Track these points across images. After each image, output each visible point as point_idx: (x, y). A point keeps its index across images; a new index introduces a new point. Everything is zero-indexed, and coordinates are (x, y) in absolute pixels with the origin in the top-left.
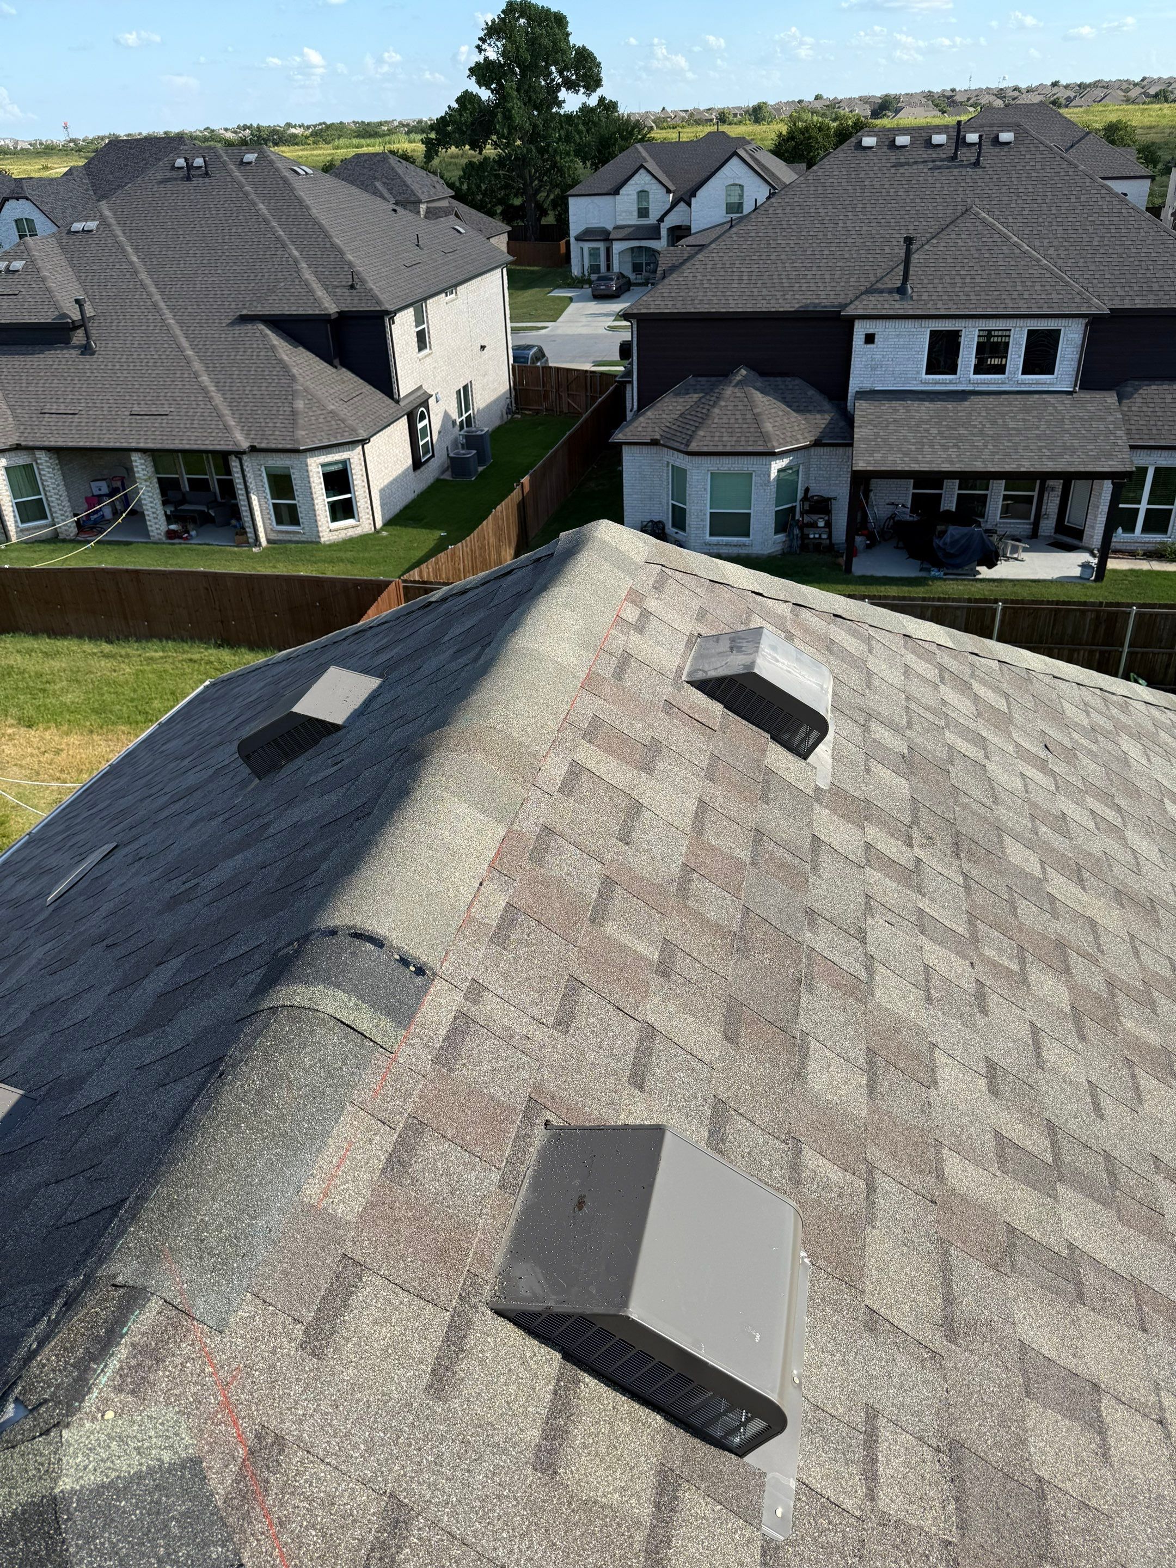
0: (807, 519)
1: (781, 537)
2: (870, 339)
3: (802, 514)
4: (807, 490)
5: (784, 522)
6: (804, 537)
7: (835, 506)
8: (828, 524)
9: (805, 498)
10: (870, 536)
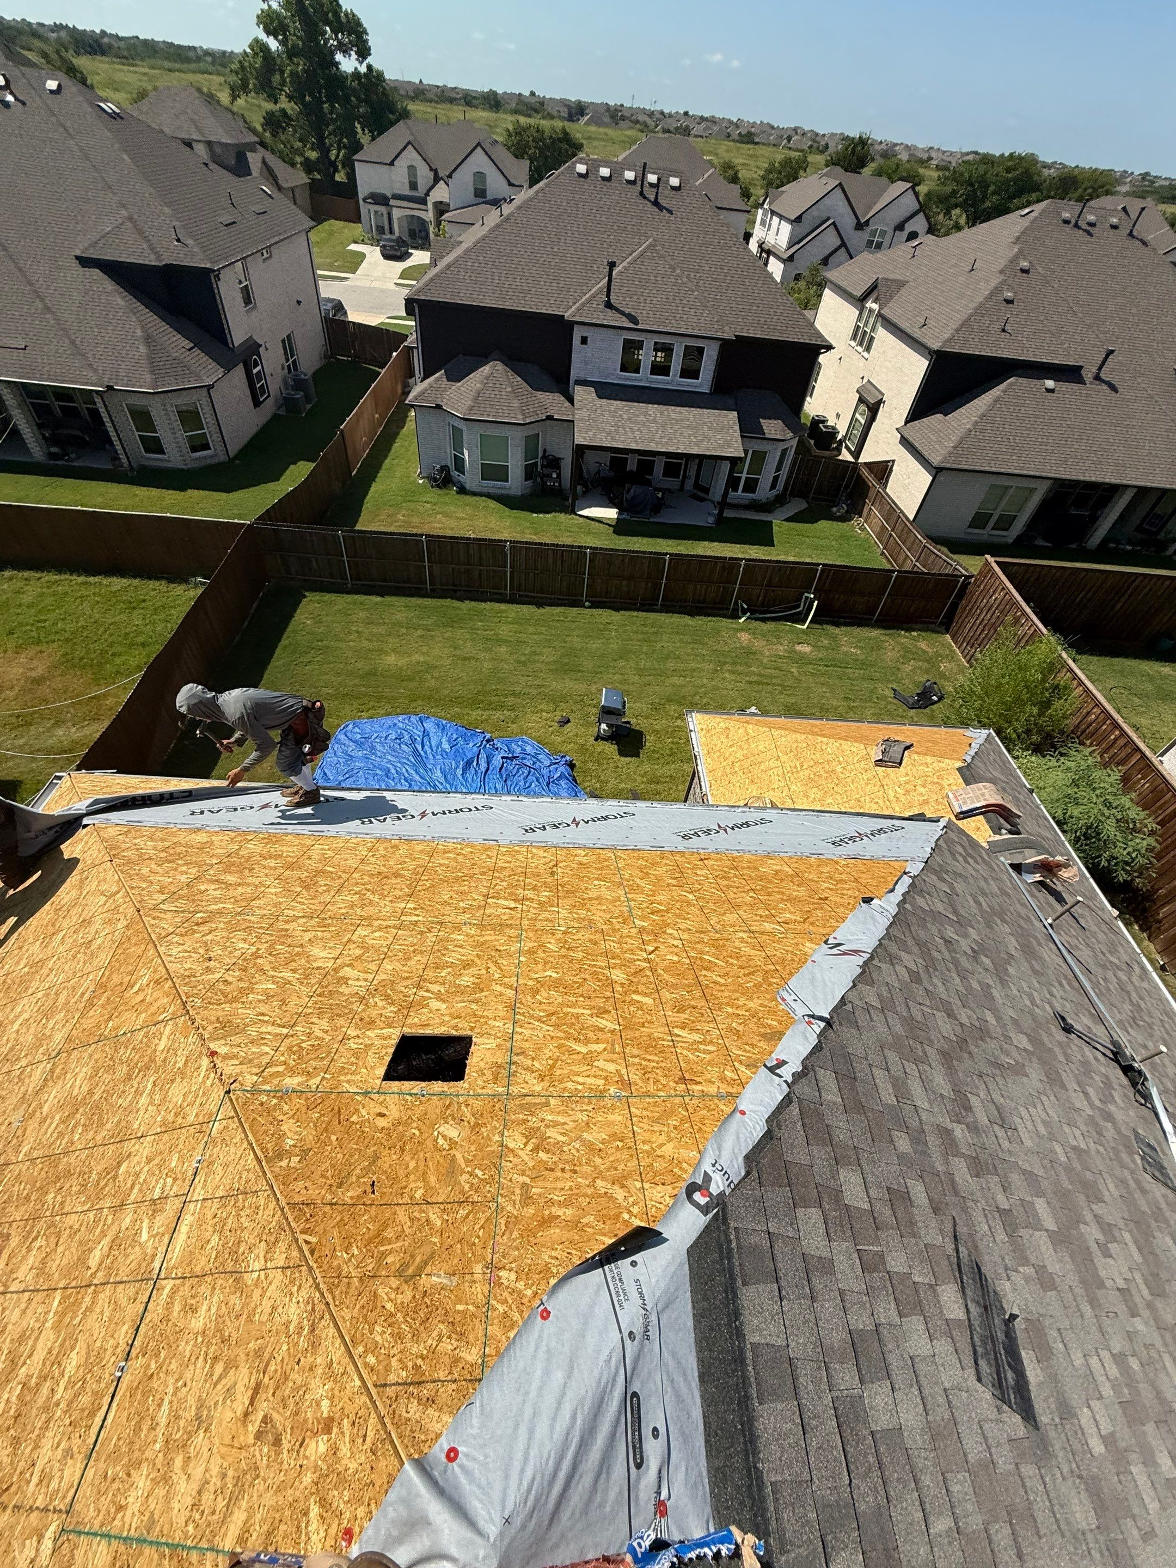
0: (546, 471)
1: (529, 483)
2: (584, 341)
3: (542, 466)
4: (545, 451)
5: (530, 472)
6: (544, 483)
7: (562, 463)
8: (559, 476)
9: (544, 457)
10: (585, 485)
